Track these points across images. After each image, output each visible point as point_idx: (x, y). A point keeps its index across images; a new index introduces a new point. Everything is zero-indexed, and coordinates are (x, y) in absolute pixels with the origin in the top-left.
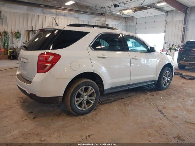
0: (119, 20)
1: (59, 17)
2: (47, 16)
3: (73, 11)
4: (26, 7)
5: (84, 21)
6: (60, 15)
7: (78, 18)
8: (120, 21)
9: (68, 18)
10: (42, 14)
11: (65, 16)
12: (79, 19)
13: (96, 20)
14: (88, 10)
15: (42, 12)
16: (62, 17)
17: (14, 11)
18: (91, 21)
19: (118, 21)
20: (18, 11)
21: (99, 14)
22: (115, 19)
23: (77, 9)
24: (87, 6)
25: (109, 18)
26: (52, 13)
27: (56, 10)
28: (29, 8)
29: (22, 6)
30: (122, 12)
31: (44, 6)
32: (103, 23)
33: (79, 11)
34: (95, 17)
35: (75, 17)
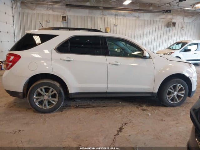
0: (193, 16)
1: (118, 17)
2: (106, 17)
3: (132, 10)
4: (87, 11)
5: (145, 20)
6: (120, 16)
7: (138, 17)
8: (194, 18)
9: (127, 18)
10: (102, 16)
11: (124, 16)
12: (140, 18)
13: (160, 19)
14: (151, 8)
15: (102, 13)
16: (121, 17)
17: (77, 15)
18: (154, 19)
19: (191, 17)
20: (80, 15)
21: (164, 11)
22: (186, 16)
23: (138, 8)
24: (150, 3)
25: (179, 14)
26: (112, 14)
27: (115, 11)
28: (91, 11)
29: (83, 9)
30: (195, 6)
31: (102, 8)
32: (170, 20)
33: (139, 10)
34: (159, 15)
35: (136, 17)
